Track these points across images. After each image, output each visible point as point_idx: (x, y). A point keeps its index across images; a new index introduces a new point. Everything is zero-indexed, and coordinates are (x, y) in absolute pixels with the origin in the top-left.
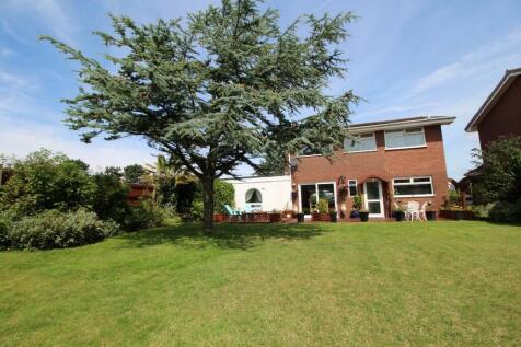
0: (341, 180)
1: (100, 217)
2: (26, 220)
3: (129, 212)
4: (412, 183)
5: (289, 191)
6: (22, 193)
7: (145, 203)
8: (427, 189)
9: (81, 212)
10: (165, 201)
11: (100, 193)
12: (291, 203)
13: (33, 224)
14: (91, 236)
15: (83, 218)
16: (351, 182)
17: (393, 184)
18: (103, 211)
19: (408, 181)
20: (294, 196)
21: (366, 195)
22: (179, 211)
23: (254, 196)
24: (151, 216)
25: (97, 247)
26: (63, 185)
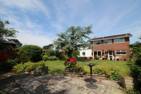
0: (103, 50)
1: (57, 57)
2: (49, 57)
3: (60, 56)
4: (121, 51)
5: (91, 52)
6: (48, 54)
7: (63, 55)
8: (125, 53)
9: (54, 56)
10: (66, 54)
11: (56, 54)
12: (91, 55)
13: (50, 58)
14: (55, 59)
15: (54, 57)
16: (105, 51)
17: (116, 52)
18: (57, 56)
19: (120, 51)
20: (92, 54)
21: (109, 54)
22: (68, 56)
23: (84, 53)
24: (63, 57)
25: (56, 61)
26: (52, 53)
